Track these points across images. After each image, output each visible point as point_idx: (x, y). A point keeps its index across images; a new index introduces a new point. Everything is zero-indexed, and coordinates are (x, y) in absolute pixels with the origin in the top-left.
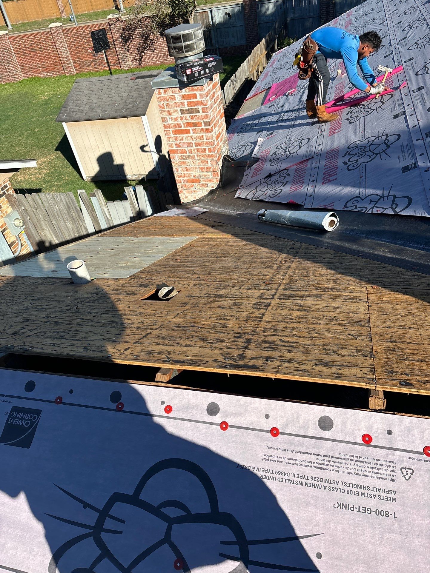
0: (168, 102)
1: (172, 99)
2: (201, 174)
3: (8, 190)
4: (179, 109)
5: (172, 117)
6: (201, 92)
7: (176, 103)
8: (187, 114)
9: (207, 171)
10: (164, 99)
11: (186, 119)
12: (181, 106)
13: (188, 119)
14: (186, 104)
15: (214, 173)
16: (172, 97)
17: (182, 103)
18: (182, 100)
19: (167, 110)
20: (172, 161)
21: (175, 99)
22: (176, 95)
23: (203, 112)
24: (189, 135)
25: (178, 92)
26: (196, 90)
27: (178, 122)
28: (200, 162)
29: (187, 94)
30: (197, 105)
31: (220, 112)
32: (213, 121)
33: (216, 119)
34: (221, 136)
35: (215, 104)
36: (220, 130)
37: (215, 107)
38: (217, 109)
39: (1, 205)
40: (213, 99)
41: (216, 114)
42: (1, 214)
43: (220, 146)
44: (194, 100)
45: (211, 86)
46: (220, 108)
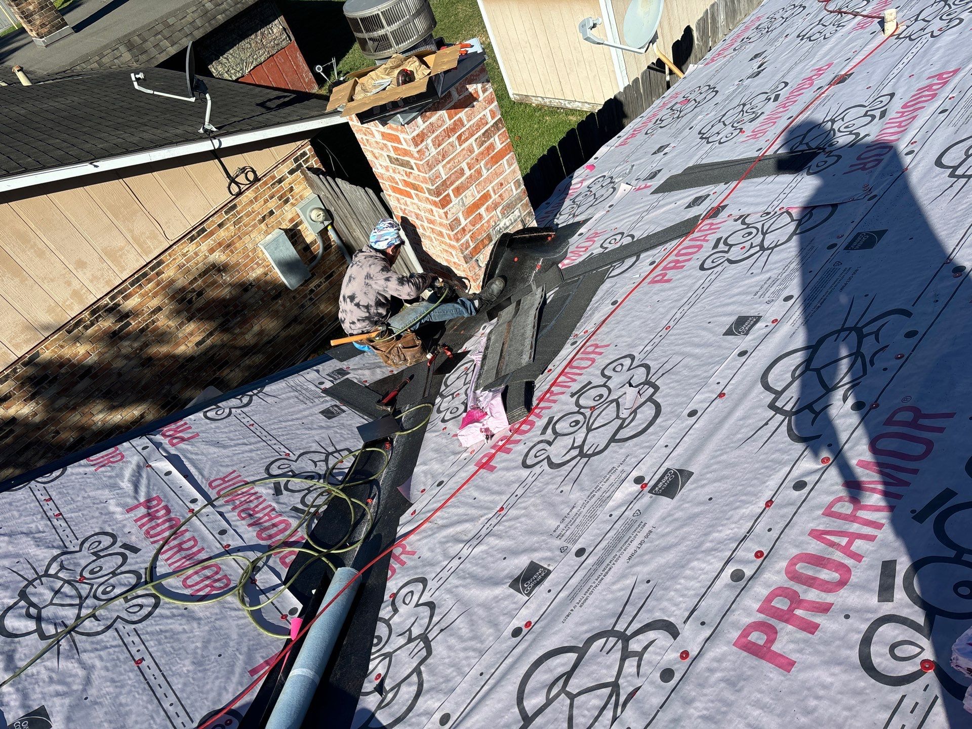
0: (367, 138)
1: (370, 134)
3: (306, 161)
4: (385, 154)
5: (381, 163)
6: (405, 136)
7: (377, 143)
8: (398, 165)
10: (360, 130)
11: (399, 173)
12: (385, 149)
13: (402, 175)
14: (391, 149)
16: (368, 130)
17: (386, 146)
18: (383, 139)
19: (369, 149)
21: (373, 135)
22: (372, 129)
23: (419, 170)
24: (413, 201)
25: (374, 125)
26: (398, 131)
27: (392, 175)
29: (386, 131)
30: (405, 155)
31: (491, 151)
32: (452, 184)
33: (468, 173)
34: (492, 200)
35: (460, 145)
36: (490, 188)
37: (463, 149)
38: (471, 151)
39: (292, 187)
40: (449, 137)
41: (468, 164)
42: (292, 201)
43: (483, 222)
44: (400, 146)
45: (442, 112)
46: (487, 144)
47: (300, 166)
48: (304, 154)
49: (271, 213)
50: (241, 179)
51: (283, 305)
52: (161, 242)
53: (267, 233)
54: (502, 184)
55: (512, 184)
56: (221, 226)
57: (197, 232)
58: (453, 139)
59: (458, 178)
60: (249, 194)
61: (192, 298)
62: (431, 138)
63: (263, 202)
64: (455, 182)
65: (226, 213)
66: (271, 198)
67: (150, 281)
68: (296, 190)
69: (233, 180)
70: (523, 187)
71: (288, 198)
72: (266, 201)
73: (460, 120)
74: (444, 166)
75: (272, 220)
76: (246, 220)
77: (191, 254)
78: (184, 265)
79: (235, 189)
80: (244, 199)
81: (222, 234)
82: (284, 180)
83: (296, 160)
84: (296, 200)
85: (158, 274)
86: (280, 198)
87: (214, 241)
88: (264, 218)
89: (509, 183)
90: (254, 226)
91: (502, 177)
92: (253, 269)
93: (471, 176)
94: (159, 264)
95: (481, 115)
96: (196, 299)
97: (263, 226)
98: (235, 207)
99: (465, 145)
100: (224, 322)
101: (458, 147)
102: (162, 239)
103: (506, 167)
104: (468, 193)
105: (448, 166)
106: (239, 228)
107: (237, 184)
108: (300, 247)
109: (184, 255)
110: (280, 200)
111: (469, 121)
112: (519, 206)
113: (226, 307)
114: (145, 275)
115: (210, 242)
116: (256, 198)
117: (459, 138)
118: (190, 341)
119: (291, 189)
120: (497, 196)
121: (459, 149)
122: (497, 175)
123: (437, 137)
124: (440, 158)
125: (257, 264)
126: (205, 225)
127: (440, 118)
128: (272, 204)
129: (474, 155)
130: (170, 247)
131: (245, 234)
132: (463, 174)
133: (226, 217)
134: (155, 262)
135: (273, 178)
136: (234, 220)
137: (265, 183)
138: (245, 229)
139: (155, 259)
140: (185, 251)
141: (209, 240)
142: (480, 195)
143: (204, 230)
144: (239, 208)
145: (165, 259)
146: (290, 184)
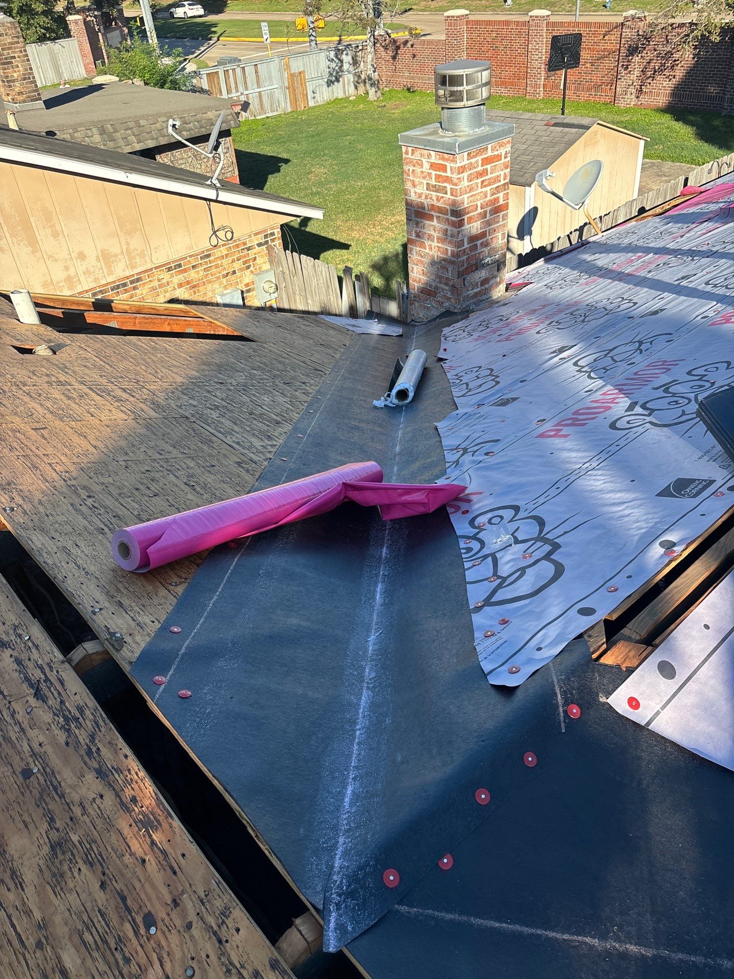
0: (414, 168)
1: (419, 165)
2: (438, 285)
3: (273, 240)
4: (425, 182)
5: (417, 190)
6: (453, 165)
7: (422, 172)
8: (433, 191)
9: (446, 284)
10: (411, 162)
11: (431, 198)
12: (428, 178)
13: (433, 200)
14: (433, 177)
15: (454, 290)
16: (419, 162)
17: (429, 174)
18: (429, 169)
19: (412, 179)
20: (409, 255)
21: (422, 166)
22: (424, 160)
23: (452, 194)
24: (432, 223)
25: (426, 157)
26: (447, 160)
27: (422, 201)
28: (439, 267)
29: (436, 162)
30: (445, 181)
31: (496, 203)
33: (479, 210)
34: (486, 239)
35: (481, 188)
36: (487, 229)
37: (482, 192)
38: (486, 197)
39: (256, 257)
40: (478, 179)
41: (481, 204)
42: (252, 268)
43: (477, 252)
44: (443, 174)
45: (479, 158)
46: (495, 196)
47: (267, 242)
48: (273, 234)
49: (234, 272)
50: (221, 234)
52: (146, 262)
53: (225, 288)
54: (495, 231)
55: (500, 235)
56: (194, 267)
57: (175, 267)
58: (479, 181)
59: (473, 211)
60: (223, 251)
62: (468, 173)
63: (230, 261)
64: (470, 212)
65: (201, 258)
66: (238, 260)
67: (126, 291)
68: (258, 261)
69: (215, 233)
70: (505, 240)
71: (250, 265)
72: (233, 261)
73: (487, 170)
74: (468, 197)
76: (214, 270)
77: (164, 281)
78: (156, 289)
79: (214, 241)
80: (218, 253)
81: (193, 275)
82: (252, 249)
83: (266, 236)
84: (256, 269)
85: (135, 288)
86: (245, 263)
87: (185, 278)
88: (228, 274)
89: (499, 232)
90: (218, 278)
91: (496, 226)
93: (480, 213)
94: (138, 280)
95: (499, 173)
97: (224, 280)
98: (208, 256)
99: (484, 189)
102: (148, 260)
103: (501, 220)
104: (475, 225)
105: (471, 199)
106: (207, 275)
107: (216, 236)
109: (159, 280)
111: (491, 174)
112: (499, 253)
114: (125, 285)
115: (181, 278)
116: (227, 255)
117: (482, 182)
119: (255, 259)
120: (490, 237)
121: (480, 190)
122: (495, 222)
123: (471, 174)
126: (182, 262)
127: (477, 162)
128: (237, 265)
129: (486, 200)
130: (151, 269)
131: (209, 282)
132: (476, 209)
133: (200, 262)
134: (136, 277)
135: (245, 244)
136: (205, 267)
137: (237, 246)
138: (211, 277)
139: (137, 274)
140: (161, 278)
141: (181, 276)
142: (482, 231)
143: (180, 266)
144: (212, 258)
145: (143, 278)
146: (255, 254)
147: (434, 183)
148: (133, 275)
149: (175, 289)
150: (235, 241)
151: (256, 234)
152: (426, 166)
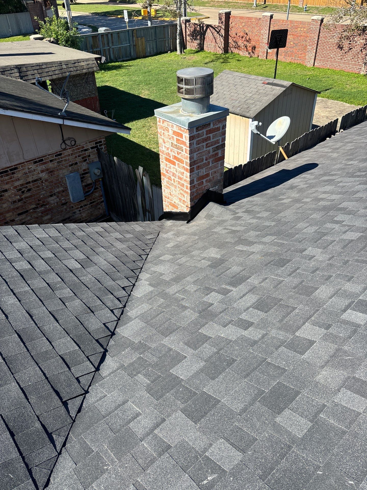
0: (164, 132)
2: (179, 203)
4: (170, 141)
6: (186, 135)
7: (169, 135)
8: (175, 148)
9: (184, 204)
10: (162, 128)
13: (175, 153)
14: (175, 139)
15: (188, 208)
17: (173, 138)
18: (173, 134)
21: (168, 131)
22: (169, 129)
24: (175, 167)
25: (171, 127)
26: (183, 131)
27: (169, 152)
29: (177, 131)
30: (182, 144)
31: (216, 156)
32: (197, 163)
33: (205, 161)
34: (209, 178)
35: (206, 148)
36: (210, 172)
37: (206, 150)
38: (209, 153)
39: (90, 155)
40: (203, 143)
41: (206, 157)
42: (87, 161)
43: (203, 186)
44: (181, 139)
45: (204, 131)
46: (216, 152)
47: (97, 147)
48: (101, 142)
49: (76, 163)
50: (68, 142)
51: (66, 209)
52: (20, 159)
53: (71, 172)
54: (215, 172)
55: (219, 174)
56: (51, 161)
57: (39, 161)
58: (204, 144)
59: (200, 162)
60: (70, 151)
61: (24, 191)
62: (196, 140)
63: (74, 157)
64: (199, 163)
65: (56, 156)
66: (79, 156)
67: (7, 175)
68: (91, 157)
69: (64, 141)
70: (223, 177)
71: (86, 159)
72: (76, 157)
73: (210, 137)
74: (197, 154)
75: (75, 167)
76: (64, 163)
77: (32, 169)
78: (27, 173)
79: (63, 146)
80: (66, 153)
81: (50, 165)
82: (88, 150)
83: (96, 143)
84: (90, 161)
85: (13, 173)
86: (83, 158)
87: (46, 167)
88: (72, 165)
89: (218, 173)
90: (66, 167)
91: (216, 169)
92: (58, 187)
93: (205, 163)
94: (16, 169)
95: (218, 138)
96: (26, 192)
97: (70, 168)
98: (61, 154)
99: (208, 149)
100: (36, 208)
101: (205, 148)
102: (22, 158)
103: (219, 165)
104: (202, 170)
105: (198, 155)
106: (59, 165)
107: (65, 144)
108: (83, 184)
109: (29, 169)
110: (82, 159)
111: (213, 139)
112: (218, 185)
113: (39, 201)
114: (7, 171)
115: (43, 167)
116: (72, 154)
117: (207, 144)
118: (16, 212)
119: (89, 156)
120: (212, 176)
121: (205, 149)
122: (215, 167)
123: (199, 140)
124: (197, 150)
125: (61, 185)
126: (43, 158)
127: (203, 133)
128: (78, 159)
129: (210, 155)
130: (24, 163)
131: (61, 169)
132: (203, 161)
133: (55, 158)
134: (13, 167)
135: (83, 147)
136: (58, 160)
137: (79, 149)
138: (62, 166)
139: (14, 166)
140: (30, 167)
141: (43, 166)
142: (206, 173)
143: (42, 160)
144: (62, 156)
145: (19, 168)
146: (89, 153)
147: (175, 143)
148: (12, 166)
149: (39, 173)
150: (77, 146)
151: (90, 142)
152: (171, 132)
